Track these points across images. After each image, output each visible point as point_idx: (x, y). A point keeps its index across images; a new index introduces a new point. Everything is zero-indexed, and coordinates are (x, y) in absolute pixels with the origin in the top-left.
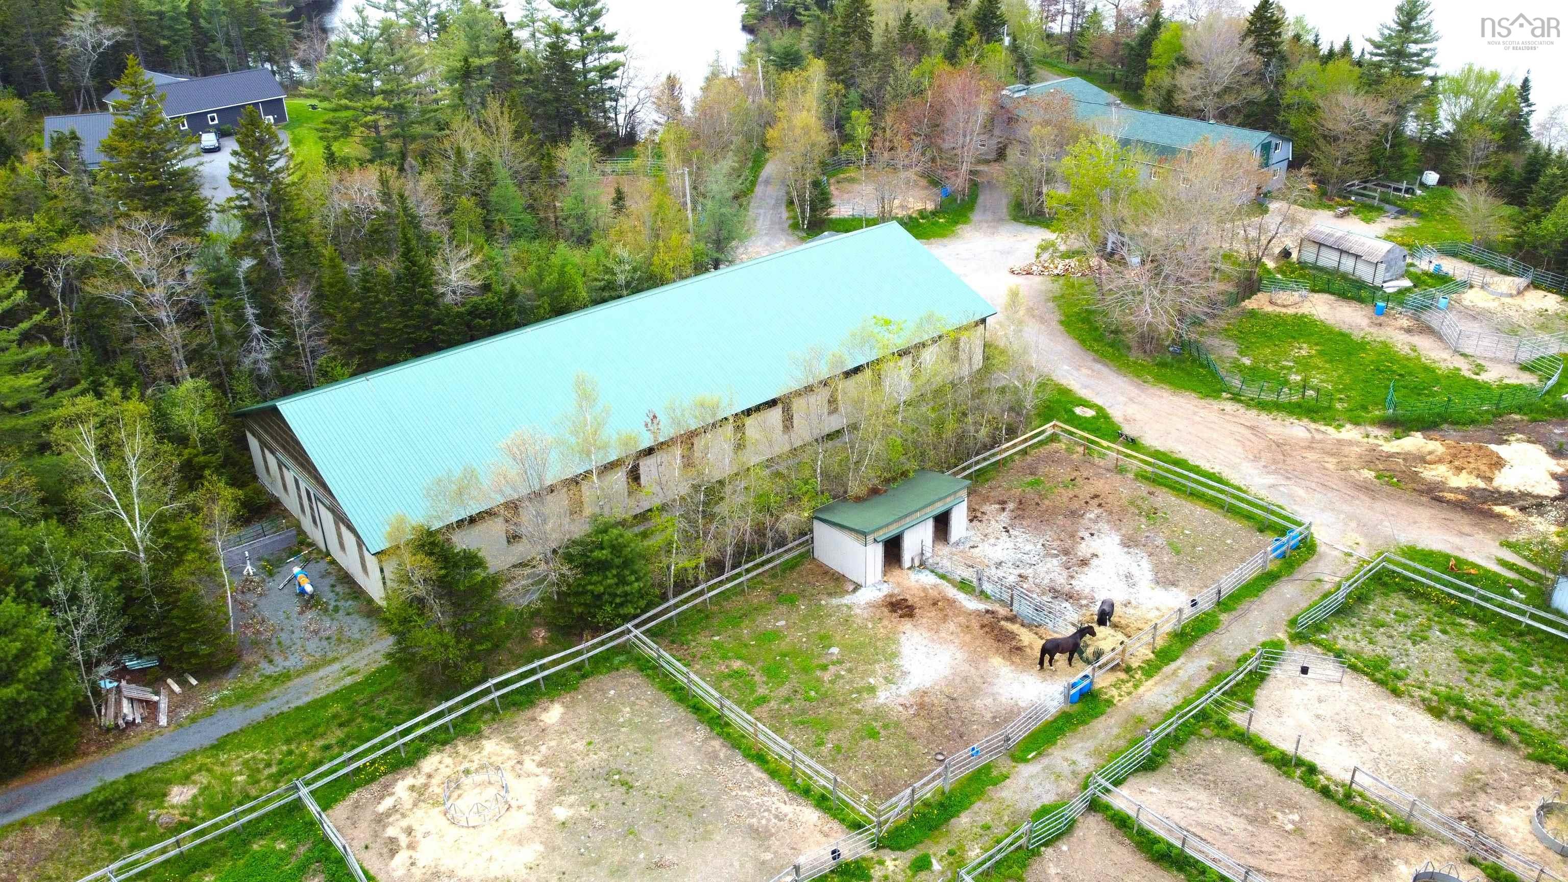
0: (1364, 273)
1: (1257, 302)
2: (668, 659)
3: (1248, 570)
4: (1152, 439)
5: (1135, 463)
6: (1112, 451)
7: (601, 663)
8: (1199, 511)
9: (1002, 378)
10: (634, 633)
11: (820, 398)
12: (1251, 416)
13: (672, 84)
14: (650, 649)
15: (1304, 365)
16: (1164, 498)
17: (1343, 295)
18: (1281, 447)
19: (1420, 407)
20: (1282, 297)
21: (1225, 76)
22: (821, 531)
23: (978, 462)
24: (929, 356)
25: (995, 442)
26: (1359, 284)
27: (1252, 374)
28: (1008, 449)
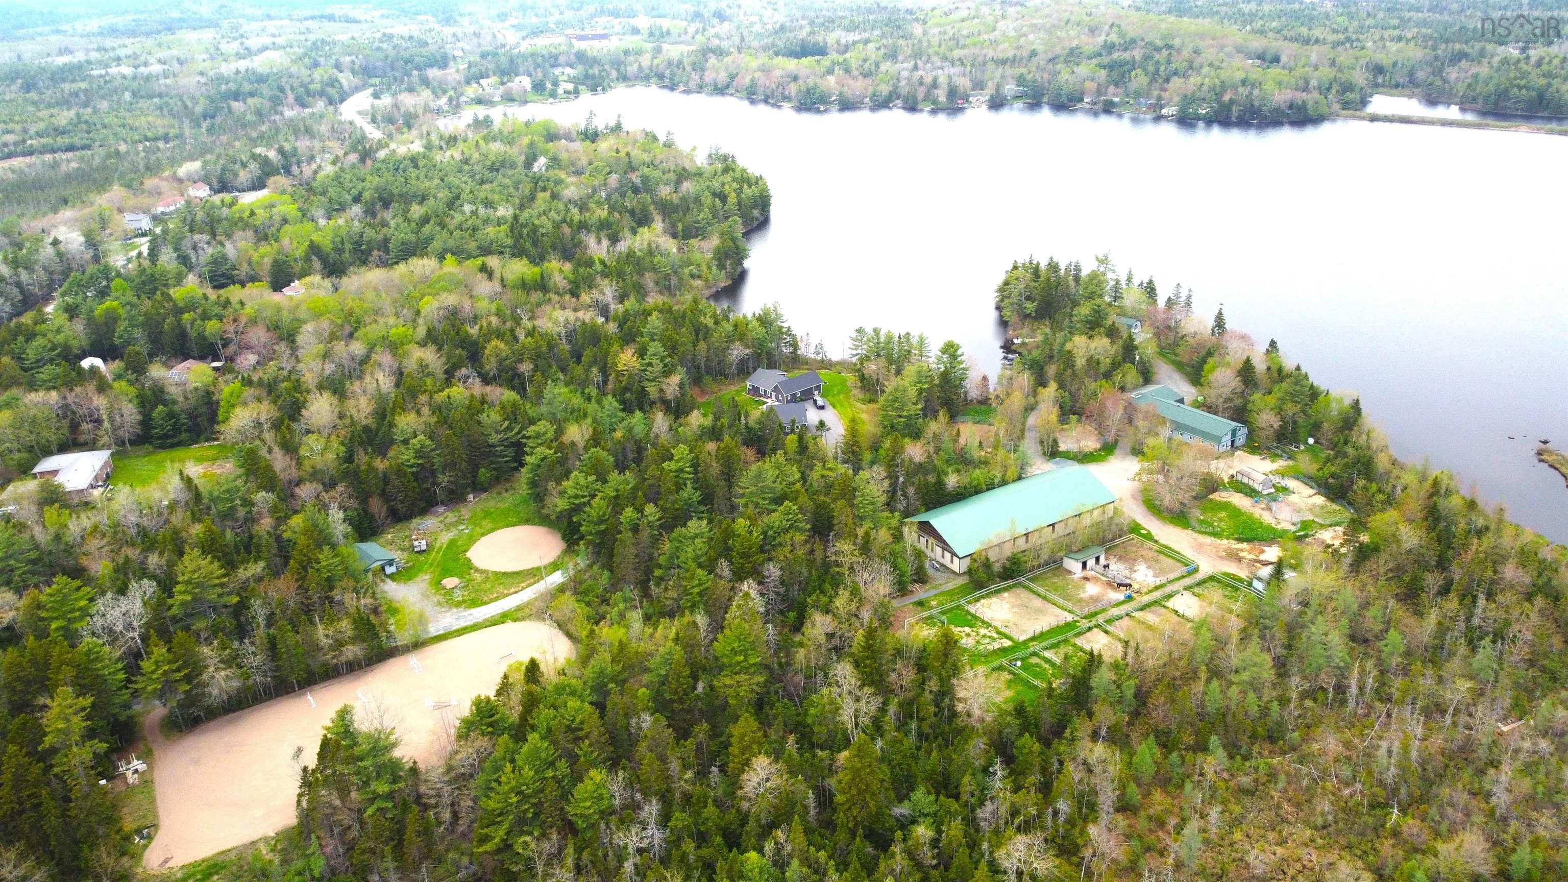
0: (1256, 486)
1: (1215, 496)
2: (1032, 585)
3: (1177, 574)
4: (1162, 541)
5: (1156, 547)
6: (1150, 544)
7: (1014, 586)
8: (1170, 561)
9: (1116, 521)
10: (1022, 579)
11: (1062, 525)
12: (1196, 535)
13: (985, 378)
14: (1027, 583)
15: (1221, 520)
16: (1161, 557)
17: (1246, 494)
18: (1201, 546)
19: (1249, 535)
20: (1224, 494)
21: (1226, 391)
22: (1066, 560)
23: (1109, 545)
24: (1096, 513)
25: (1114, 539)
26: (1254, 491)
27: (1202, 522)
28: (1118, 541)
